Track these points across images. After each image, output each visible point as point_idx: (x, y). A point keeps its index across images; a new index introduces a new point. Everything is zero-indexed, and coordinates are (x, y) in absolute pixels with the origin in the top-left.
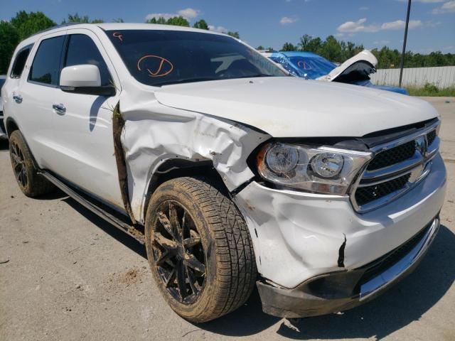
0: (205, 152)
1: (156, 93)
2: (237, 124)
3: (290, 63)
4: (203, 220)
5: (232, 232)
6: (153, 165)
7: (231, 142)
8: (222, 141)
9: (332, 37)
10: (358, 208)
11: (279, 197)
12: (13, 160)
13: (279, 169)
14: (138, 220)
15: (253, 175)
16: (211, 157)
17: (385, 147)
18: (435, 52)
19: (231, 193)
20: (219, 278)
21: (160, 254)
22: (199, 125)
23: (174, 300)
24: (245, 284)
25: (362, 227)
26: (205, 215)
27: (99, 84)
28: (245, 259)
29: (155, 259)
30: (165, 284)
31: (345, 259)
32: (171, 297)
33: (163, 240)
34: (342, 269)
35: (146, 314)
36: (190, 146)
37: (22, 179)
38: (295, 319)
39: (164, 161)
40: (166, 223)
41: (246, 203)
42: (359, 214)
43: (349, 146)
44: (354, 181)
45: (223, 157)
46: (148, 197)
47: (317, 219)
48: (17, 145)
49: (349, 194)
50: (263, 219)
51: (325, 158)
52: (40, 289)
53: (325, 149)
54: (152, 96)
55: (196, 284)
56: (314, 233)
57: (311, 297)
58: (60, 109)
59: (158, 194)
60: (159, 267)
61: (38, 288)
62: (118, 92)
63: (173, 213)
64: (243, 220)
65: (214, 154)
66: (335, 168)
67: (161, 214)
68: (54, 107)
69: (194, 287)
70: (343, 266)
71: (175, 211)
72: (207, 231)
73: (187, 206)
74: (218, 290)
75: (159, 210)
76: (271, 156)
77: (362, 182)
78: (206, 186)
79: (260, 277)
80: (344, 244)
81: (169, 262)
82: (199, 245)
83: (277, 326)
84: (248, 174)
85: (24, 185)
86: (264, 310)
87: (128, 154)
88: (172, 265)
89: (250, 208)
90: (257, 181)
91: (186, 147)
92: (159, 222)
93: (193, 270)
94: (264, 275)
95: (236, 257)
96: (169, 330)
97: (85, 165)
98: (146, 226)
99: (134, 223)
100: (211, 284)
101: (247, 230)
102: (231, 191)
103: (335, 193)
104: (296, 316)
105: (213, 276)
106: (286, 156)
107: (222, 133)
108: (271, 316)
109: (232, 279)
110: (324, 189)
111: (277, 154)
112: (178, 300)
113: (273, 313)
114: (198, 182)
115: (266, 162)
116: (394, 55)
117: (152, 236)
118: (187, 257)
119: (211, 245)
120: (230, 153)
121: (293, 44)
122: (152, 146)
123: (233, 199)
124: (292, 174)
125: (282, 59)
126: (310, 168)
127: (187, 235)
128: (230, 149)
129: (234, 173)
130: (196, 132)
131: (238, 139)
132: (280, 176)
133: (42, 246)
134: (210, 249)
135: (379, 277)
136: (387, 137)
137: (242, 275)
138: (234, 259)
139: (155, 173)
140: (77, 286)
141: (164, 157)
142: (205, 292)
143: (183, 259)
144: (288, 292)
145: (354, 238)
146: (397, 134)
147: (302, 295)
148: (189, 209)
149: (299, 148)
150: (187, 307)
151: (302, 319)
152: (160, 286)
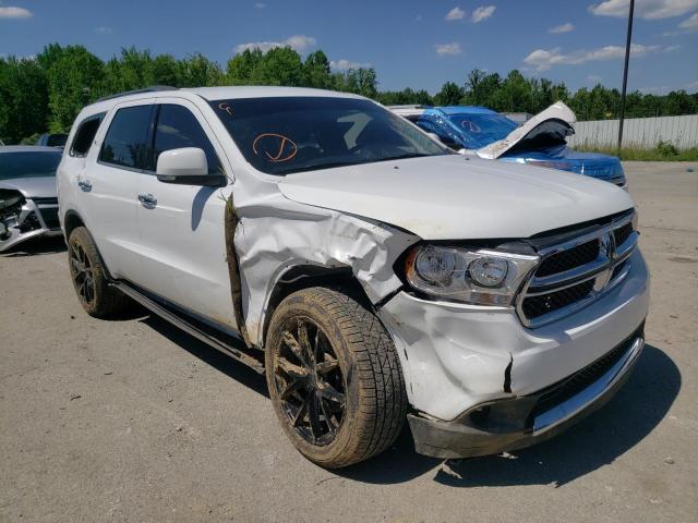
0: (342, 256)
1: (279, 185)
2: (381, 224)
3: (450, 123)
4: (341, 339)
5: (377, 353)
6: (276, 273)
7: (374, 245)
8: (364, 243)
9: (517, 71)
10: (527, 323)
11: (433, 310)
12: (74, 268)
13: (432, 276)
14: (255, 343)
15: (401, 284)
16: (350, 263)
17: (561, 248)
18: (676, 91)
19: (375, 306)
20: (362, 408)
21: (285, 385)
22: (335, 226)
23: (304, 442)
24: (393, 417)
25: (532, 345)
26: (344, 332)
27: (205, 172)
28: (393, 386)
29: (279, 391)
30: (293, 423)
31: (512, 383)
32: (300, 438)
33: (289, 367)
34: (510, 395)
35: (269, 460)
36: (324, 249)
37: (86, 294)
38: (455, 460)
39: (289, 268)
40: (294, 345)
41: (393, 317)
42: (530, 329)
43: (513, 248)
44: (520, 290)
45: (365, 262)
46: (269, 313)
47: (478, 335)
48: (80, 248)
49: (515, 306)
50: (414, 337)
51: (486, 263)
52: (132, 432)
53: (485, 253)
54: (275, 188)
55: (333, 419)
56: (475, 352)
57: (474, 431)
58: (148, 202)
59: (283, 308)
60: (284, 402)
61: (129, 430)
62: (229, 182)
63: (302, 332)
64: (390, 338)
65: (354, 258)
66: (498, 275)
67: (287, 333)
68: (140, 198)
69: (330, 422)
70: (510, 392)
71: (305, 329)
72: (347, 351)
73: (321, 323)
74: (360, 424)
75: (285, 329)
76: (422, 261)
77: (530, 291)
78: (344, 298)
79: (411, 409)
80: (511, 364)
81: (295, 394)
82: (337, 369)
83: (434, 472)
84: (394, 282)
85: (88, 301)
86: (418, 450)
87: (243, 259)
88: (300, 399)
89: (398, 324)
90: (406, 291)
91: (319, 250)
92: (284, 343)
93: (329, 401)
94: (417, 406)
95: (381, 383)
96: (299, 477)
97: (184, 274)
98: (267, 350)
99: (250, 346)
100: (353, 416)
101: (394, 350)
102: (374, 303)
103: (500, 304)
104: (457, 456)
105: (355, 407)
106: (440, 261)
107: (364, 235)
108: (427, 457)
109: (377, 409)
110: (486, 300)
111: (429, 258)
112: (310, 441)
113: (428, 453)
114: (334, 293)
115: (416, 268)
116: (613, 97)
117: (275, 362)
118: (320, 386)
119: (352, 369)
120: (373, 258)
121: (457, 83)
122: (276, 250)
123: (377, 314)
124: (448, 282)
125: (439, 117)
126: (468, 275)
127: (320, 359)
128: (373, 253)
129: (378, 281)
130: (332, 233)
131: (382, 241)
132: (433, 284)
133: (125, 381)
134: (350, 373)
135: (558, 407)
136: (561, 237)
137: (390, 405)
138: (380, 386)
139: (278, 283)
140: (178, 428)
141: (291, 262)
142: (345, 427)
143: (315, 389)
144: (446, 426)
145: (522, 357)
146: (573, 233)
147: (463, 429)
148: (324, 326)
149: (455, 251)
150: (322, 448)
151: (464, 459)
152: (286, 425)
